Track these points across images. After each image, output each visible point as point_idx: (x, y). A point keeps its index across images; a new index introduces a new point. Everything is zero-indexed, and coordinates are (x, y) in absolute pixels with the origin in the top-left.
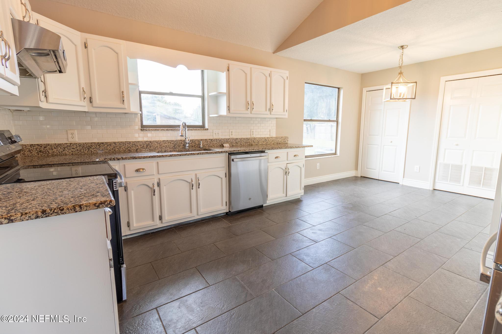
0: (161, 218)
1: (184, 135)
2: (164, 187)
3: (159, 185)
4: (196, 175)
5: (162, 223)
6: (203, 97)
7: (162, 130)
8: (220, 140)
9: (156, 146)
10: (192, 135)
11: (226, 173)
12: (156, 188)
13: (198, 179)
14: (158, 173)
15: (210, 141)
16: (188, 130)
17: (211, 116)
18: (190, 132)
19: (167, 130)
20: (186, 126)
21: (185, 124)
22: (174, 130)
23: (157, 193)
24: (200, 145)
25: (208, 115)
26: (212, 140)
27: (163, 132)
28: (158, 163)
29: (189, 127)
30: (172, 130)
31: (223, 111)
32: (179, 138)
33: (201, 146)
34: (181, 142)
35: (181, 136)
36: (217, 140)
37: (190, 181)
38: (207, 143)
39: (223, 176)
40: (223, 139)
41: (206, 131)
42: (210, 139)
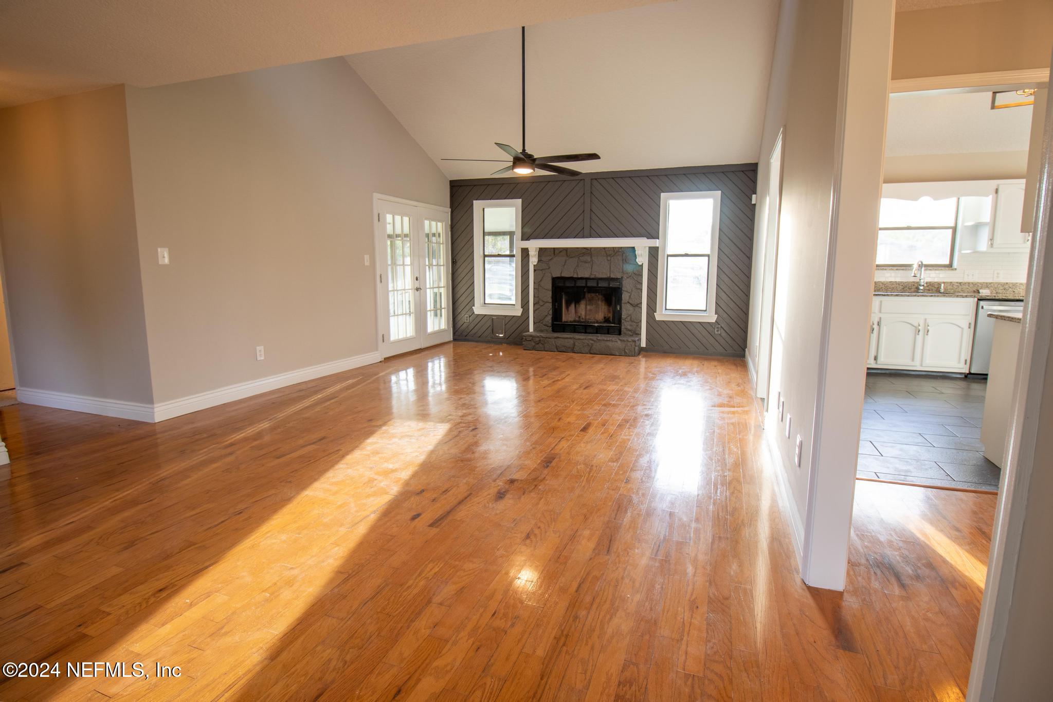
0: (876, 358)
1: (918, 275)
2: (885, 327)
3: (879, 324)
4: (926, 320)
5: (876, 363)
6: (954, 229)
7: (890, 270)
8: (974, 284)
9: (880, 287)
10: (928, 277)
11: (970, 324)
12: (875, 326)
13: (927, 325)
14: (880, 312)
15: (957, 284)
16: (925, 270)
17: (963, 252)
18: (928, 272)
19: (897, 269)
20: (921, 266)
21: (922, 263)
22: (906, 270)
23: (875, 331)
24: (940, 288)
25: (960, 251)
26: (960, 283)
27: (892, 271)
28: (881, 302)
29: (926, 266)
30: (903, 270)
31: (983, 246)
32: (912, 280)
33: (942, 290)
34: (913, 283)
35: (914, 276)
36: (969, 283)
37: (916, 325)
38: (952, 286)
39: (965, 326)
40: (980, 283)
41: (954, 272)
42: (957, 283)
